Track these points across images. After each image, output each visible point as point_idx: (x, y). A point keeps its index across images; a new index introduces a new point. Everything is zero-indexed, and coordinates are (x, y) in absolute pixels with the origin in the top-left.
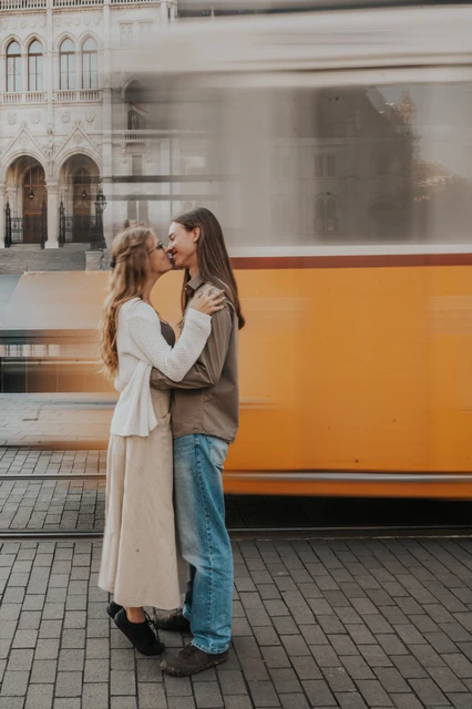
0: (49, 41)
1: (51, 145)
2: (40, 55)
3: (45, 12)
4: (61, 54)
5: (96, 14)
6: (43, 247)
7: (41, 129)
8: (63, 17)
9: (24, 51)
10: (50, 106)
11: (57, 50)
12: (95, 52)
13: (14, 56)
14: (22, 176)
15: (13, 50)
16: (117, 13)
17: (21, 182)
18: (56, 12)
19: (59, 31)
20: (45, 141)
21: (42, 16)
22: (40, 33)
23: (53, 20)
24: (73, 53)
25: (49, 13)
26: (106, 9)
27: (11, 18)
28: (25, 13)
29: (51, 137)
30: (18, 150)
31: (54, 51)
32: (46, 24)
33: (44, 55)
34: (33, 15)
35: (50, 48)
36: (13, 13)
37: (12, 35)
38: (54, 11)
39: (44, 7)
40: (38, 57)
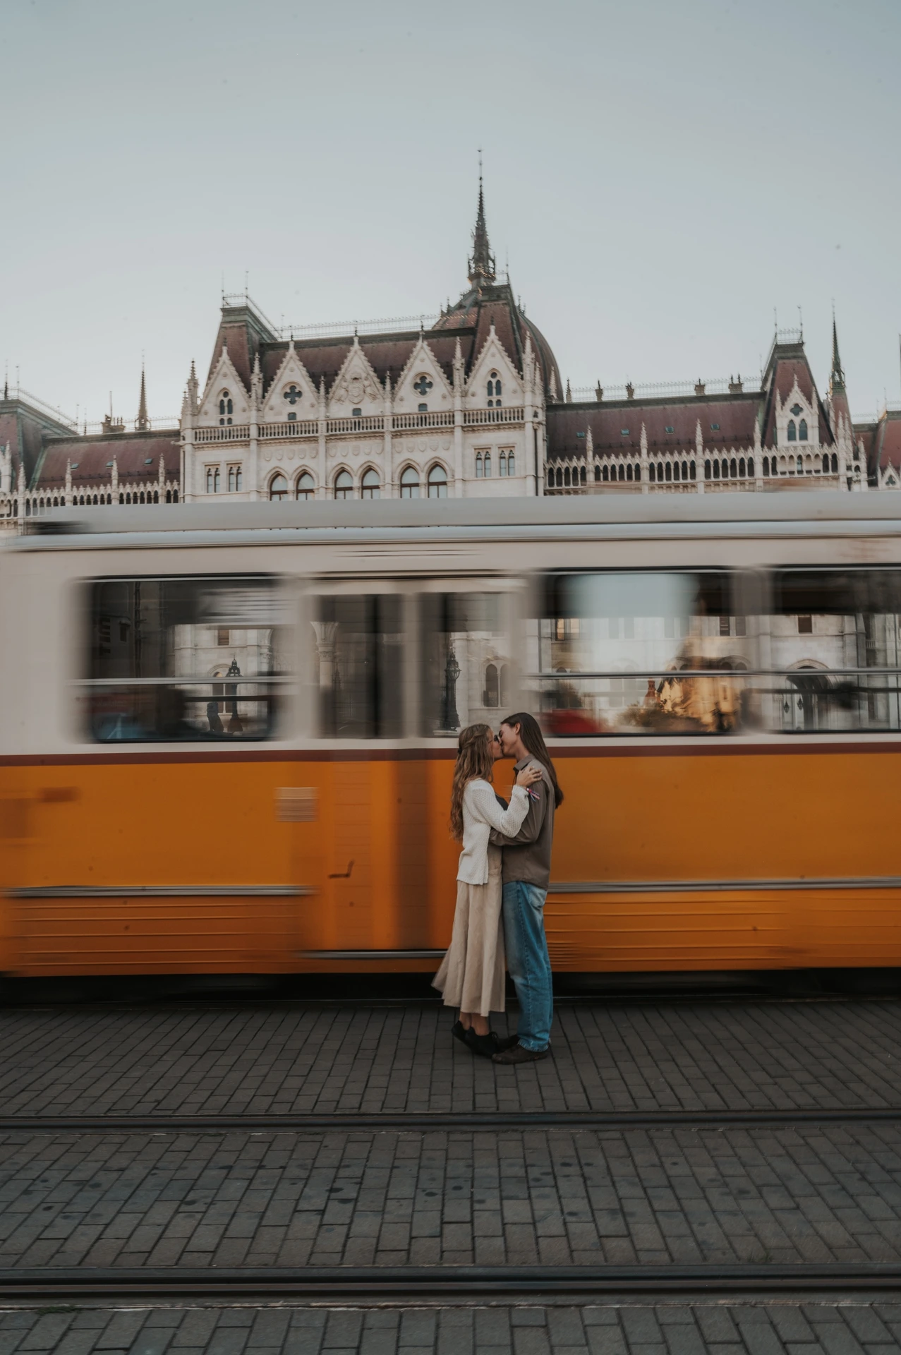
0: (388, 469)
2: (377, 487)
3: (381, 435)
4: (402, 486)
5: (446, 437)
8: (405, 441)
9: (356, 483)
11: (397, 482)
12: (444, 483)
13: (345, 489)
15: (344, 481)
16: (471, 435)
18: (396, 435)
19: (400, 459)
21: (378, 441)
22: (377, 461)
23: (393, 446)
24: (417, 485)
25: (388, 437)
26: (458, 432)
27: (341, 444)
28: (358, 437)
31: (394, 483)
32: (383, 450)
33: (382, 488)
34: (368, 439)
35: (388, 480)
36: (343, 437)
37: (342, 463)
38: (394, 434)
39: (381, 430)
40: (374, 491)
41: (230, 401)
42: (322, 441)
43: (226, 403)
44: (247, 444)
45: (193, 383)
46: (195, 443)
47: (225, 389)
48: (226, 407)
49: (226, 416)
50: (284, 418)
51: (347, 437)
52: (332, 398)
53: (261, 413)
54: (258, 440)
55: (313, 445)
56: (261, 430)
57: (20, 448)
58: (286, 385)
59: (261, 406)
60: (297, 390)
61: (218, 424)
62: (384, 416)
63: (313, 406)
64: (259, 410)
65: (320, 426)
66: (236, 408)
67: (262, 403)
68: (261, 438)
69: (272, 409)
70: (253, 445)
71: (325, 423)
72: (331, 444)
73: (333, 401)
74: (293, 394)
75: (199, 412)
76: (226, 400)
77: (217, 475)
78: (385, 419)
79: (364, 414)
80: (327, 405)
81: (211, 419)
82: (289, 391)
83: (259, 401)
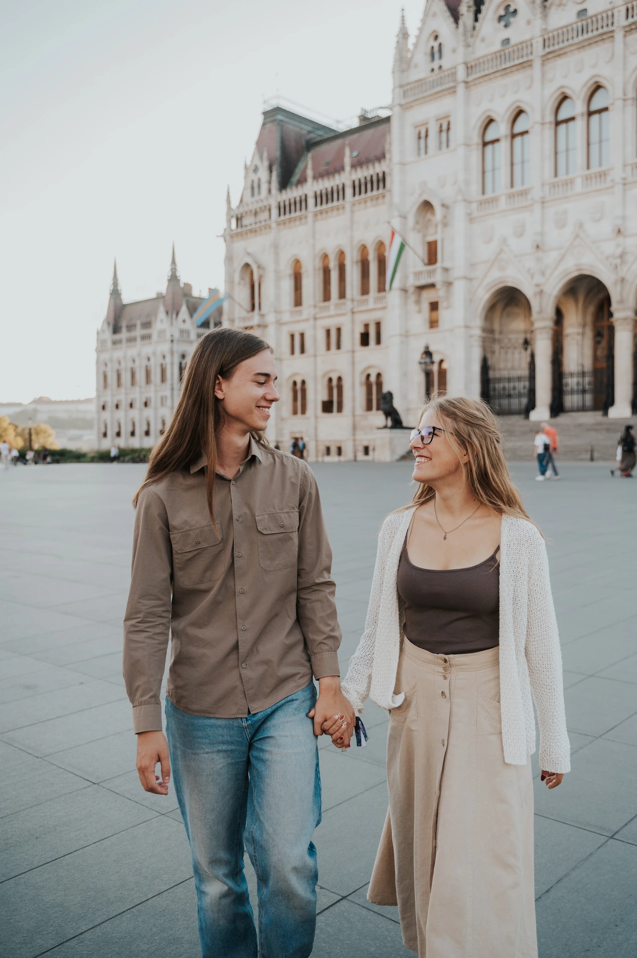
0: (618, 80)
1: (619, 251)
2: (606, 109)
3: (612, 36)
6: (606, 413)
7: (606, 228)
9: (579, 108)
10: (619, 188)
11: (632, 95)
13: (567, 121)
14: (591, 309)
15: (566, 111)
17: (589, 319)
18: (630, 29)
19: (635, 62)
20: (610, 248)
21: (607, 44)
22: (607, 74)
23: (626, 45)
25: (619, 35)
27: (560, 62)
28: (581, 46)
29: (620, 240)
30: (570, 268)
31: (627, 97)
32: (613, 55)
33: (611, 108)
34: (594, 45)
35: (619, 94)
36: (561, 52)
37: (562, 87)
38: (627, 29)
39: (610, 28)
40: (604, 114)
41: (440, 44)
42: (537, 64)
43: (436, 49)
44: (453, 90)
45: (404, 34)
46: (403, 102)
47: (434, 31)
48: (436, 53)
49: (436, 65)
50: (497, 47)
51: (566, 50)
52: (551, 5)
53: (470, 49)
54: (466, 82)
55: (528, 72)
56: (469, 68)
57: (277, 154)
58: (499, 6)
59: (471, 40)
60: (511, 9)
61: (428, 73)
62: (614, 8)
63: (529, 22)
64: (468, 46)
65: (535, 45)
66: (446, 51)
67: (472, 36)
68: (470, 78)
69: (483, 40)
70: (461, 89)
71: (541, 40)
72: (549, 65)
73: (553, 8)
74: (508, 15)
75: (409, 67)
76: (436, 45)
77: (427, 136)
78: (616, 12)
79: (590, 13)
80: (545, 16)
81: (421, 69)
82: (502, 12)
83: (469, 34)
